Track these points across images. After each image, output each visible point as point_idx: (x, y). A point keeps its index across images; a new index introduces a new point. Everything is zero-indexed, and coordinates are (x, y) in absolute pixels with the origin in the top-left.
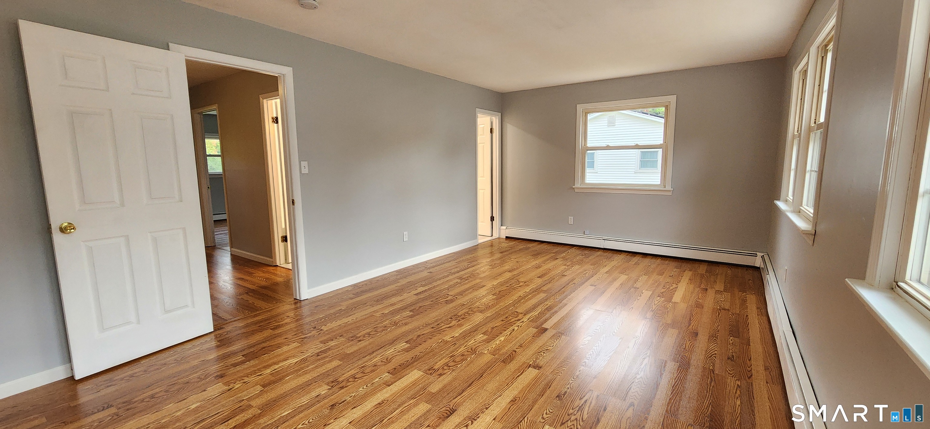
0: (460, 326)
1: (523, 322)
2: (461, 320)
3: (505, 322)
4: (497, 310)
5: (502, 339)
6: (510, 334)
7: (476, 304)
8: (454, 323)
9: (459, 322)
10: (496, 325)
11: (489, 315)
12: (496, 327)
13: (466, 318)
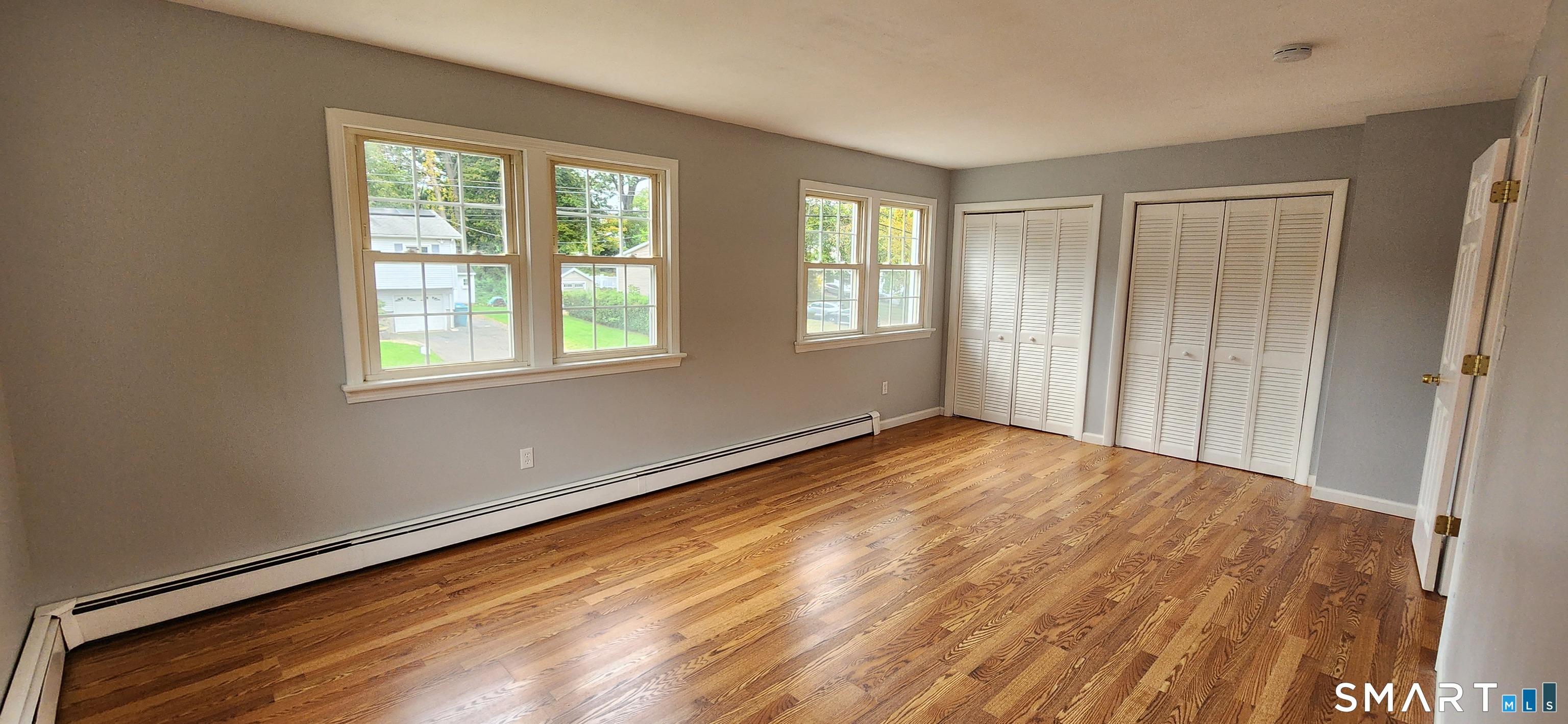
0: (1002, 563)
1: (900, 560)
2: (1005, 574)
3: (929, 562)
4: (941, 587)
5: (937, 540)
6: (925, 545)
7: (985, 605)
8: (1016, 569)
9: (1006, 569)
10: (944, 559)
11: (956, 579)
12: (945, 556)
13: (996, 576)
